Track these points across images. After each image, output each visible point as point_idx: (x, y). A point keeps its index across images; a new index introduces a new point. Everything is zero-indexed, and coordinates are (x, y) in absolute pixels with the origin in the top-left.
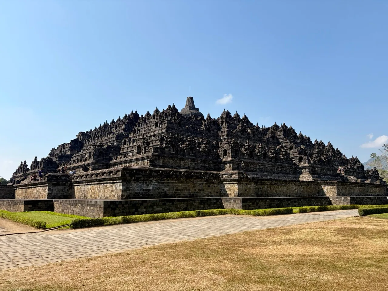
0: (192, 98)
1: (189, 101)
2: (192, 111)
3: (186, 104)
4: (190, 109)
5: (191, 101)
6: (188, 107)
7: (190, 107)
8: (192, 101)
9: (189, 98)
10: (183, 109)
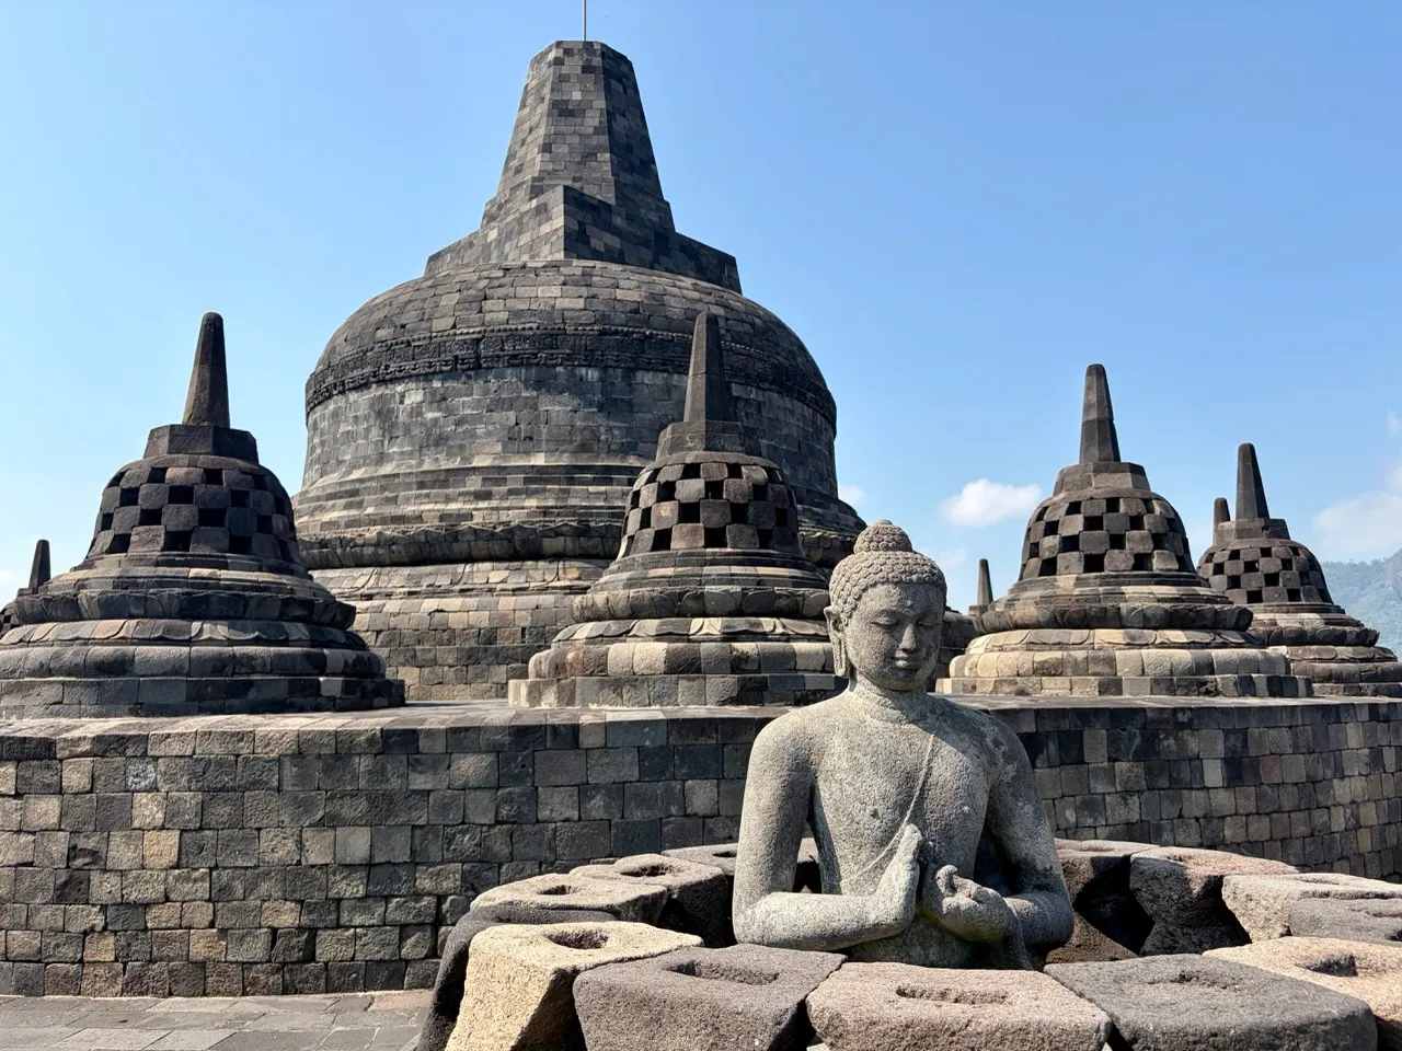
0: (613, 72)
1: (562, 111)
2: (628, 285)
3: (513, 166)
4: (576, 242)
5: (593, 120)
6: (542, 211)
7: (574, 199)
8: (610, 115)
9: (573, 66)
10: (456, 250)
